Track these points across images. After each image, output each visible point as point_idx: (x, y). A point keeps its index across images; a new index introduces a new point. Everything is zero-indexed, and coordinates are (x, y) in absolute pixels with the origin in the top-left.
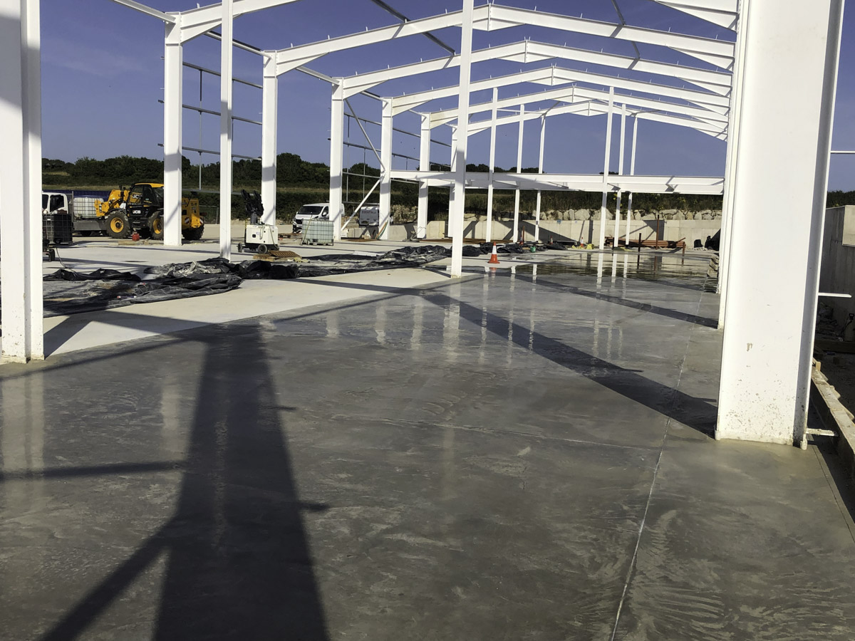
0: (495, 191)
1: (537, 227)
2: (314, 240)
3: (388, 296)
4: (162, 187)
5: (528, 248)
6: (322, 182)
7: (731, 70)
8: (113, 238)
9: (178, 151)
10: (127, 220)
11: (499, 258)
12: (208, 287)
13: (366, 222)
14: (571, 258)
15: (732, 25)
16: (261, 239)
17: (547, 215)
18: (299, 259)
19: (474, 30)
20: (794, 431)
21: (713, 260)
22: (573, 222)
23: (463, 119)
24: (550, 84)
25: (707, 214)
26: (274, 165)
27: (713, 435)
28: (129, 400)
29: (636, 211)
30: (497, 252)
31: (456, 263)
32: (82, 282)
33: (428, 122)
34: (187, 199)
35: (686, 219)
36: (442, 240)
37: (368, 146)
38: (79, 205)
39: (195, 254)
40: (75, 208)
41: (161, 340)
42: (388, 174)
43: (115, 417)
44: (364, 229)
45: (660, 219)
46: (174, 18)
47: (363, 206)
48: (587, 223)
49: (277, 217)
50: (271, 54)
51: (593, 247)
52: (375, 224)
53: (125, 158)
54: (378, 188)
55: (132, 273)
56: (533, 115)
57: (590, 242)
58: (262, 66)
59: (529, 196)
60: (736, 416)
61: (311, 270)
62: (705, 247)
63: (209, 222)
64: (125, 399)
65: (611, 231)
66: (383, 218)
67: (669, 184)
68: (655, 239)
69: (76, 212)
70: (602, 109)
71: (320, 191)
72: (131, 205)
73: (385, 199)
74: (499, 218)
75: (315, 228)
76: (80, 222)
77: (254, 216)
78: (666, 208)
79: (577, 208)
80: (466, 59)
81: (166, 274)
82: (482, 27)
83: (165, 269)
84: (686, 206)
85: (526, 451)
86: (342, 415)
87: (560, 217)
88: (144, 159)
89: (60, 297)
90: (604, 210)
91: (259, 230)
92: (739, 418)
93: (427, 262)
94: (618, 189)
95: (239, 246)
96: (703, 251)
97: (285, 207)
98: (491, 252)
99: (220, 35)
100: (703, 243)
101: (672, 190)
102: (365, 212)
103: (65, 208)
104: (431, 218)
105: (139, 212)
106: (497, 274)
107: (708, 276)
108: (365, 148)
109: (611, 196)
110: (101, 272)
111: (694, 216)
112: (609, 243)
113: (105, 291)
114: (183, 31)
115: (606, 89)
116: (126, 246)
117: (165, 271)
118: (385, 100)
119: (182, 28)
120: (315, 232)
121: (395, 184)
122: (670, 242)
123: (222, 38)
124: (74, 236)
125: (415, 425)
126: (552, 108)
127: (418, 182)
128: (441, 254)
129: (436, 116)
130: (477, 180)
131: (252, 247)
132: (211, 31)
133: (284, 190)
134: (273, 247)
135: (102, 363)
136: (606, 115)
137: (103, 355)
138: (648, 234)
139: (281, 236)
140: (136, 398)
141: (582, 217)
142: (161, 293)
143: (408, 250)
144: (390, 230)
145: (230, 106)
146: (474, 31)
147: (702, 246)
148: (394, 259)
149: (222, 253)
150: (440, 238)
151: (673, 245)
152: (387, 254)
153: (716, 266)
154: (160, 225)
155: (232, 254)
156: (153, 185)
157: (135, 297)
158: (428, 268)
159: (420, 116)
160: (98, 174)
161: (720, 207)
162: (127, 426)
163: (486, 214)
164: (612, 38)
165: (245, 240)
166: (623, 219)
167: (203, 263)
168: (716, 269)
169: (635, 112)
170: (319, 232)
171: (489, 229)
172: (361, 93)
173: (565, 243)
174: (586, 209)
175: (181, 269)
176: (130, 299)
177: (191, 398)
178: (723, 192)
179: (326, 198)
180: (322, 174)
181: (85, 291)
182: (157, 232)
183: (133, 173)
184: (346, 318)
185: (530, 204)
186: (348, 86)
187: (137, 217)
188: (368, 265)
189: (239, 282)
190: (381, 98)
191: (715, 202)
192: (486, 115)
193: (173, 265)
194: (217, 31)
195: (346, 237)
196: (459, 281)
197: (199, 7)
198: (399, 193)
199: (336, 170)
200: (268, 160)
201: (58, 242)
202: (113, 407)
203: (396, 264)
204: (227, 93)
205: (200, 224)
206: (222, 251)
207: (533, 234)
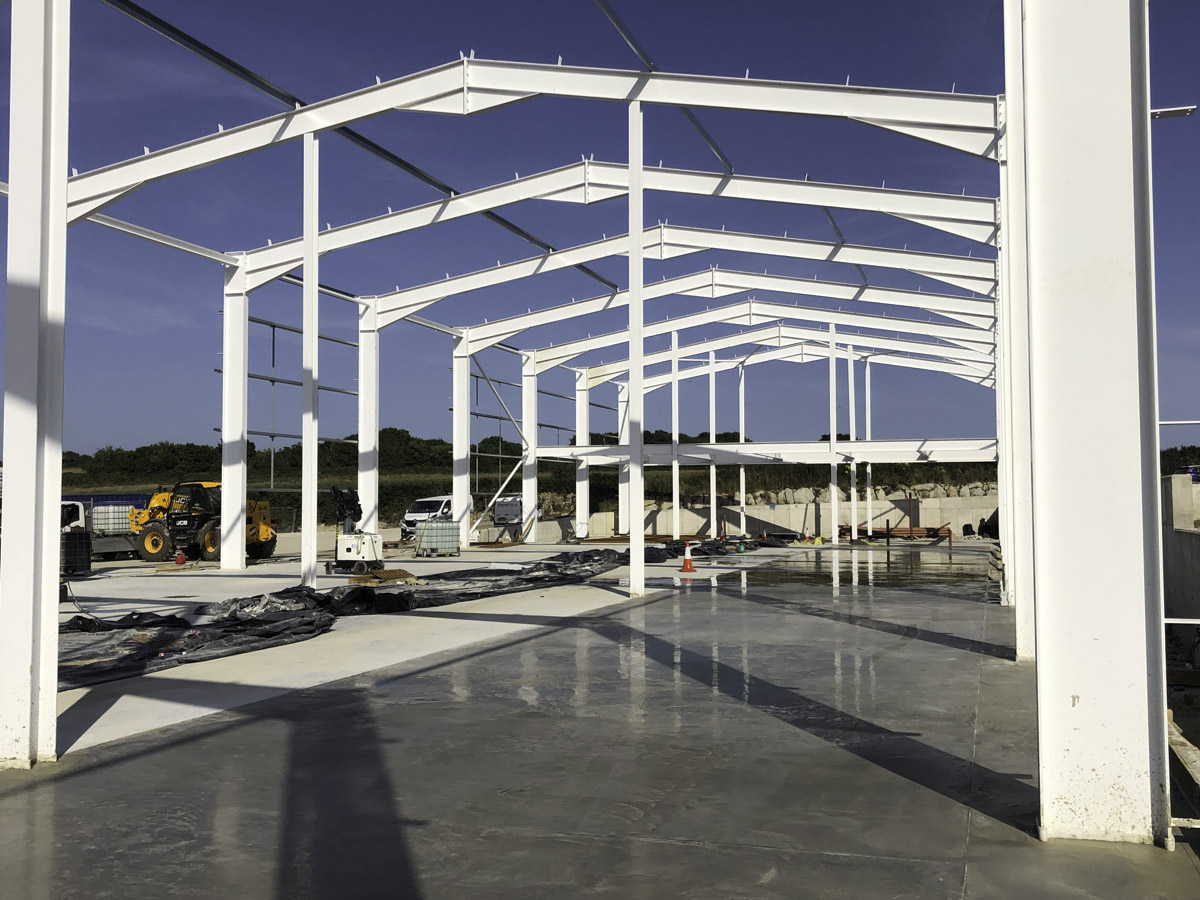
0: (681, 467)
1: (742, 514)
2: (433, 550)
3: (544, 631)
4: (219, 487)
5: (733, 547)
6: (439, 465)
7: (993, 295)
8: (148, 561)
9: (242, 437)
10: (167, 534)
11: (694, 564)
12: (288, 632)
13: (504, 519)
14: (792, 559)
15: (990, 239)
16: (358, 553)
17: (755, 498)
18: (414, 581)
19: (644, 259)
20: (1153, 823)
21: (991, 553)
22: (792, 506)
23: (637, 374)
24: (748, 324)
25: (977, 487)
26: (375, 449)
27: (1036, 833)
28: (184, 820)
29: (878, 487)
30: (692, 555)
31: (636, 574)
32: (107, 633)
33: (585, 380)
34: (253, 502)
35: (948, 496)
36: (611, 540)
37: (506, 416)
38: (100, 516)
39: (265, 583)
40: (95, 522)
41: (227, 719)
42: (532, 452)
43: (165, 850)
44: (502, 529)
45: (913, 497)
46: (238, 260)
47: (499, 497)
48: (812, 507)
49: (380, 519)
50: (368, 301)
51: (824, 541)
52: (516, 521)
53: (164, 446)
54: (520, 470)
55: (178, 616)
56: (728, 365)
57: (818, 534)
58: (357, 317)
59: (728, 473)
60: (1066, 803)
61: (431, 596)
62: (979, 534)
63: (283, 530)
64: (178, 819)
65: (845, 517)
66: (528, 513)
67: (922, 450)
68: (908, 526)
69: (95, 527)
70: (822, 352)
71: (438, 477)
72: (175, 514)
73: (530, 486)
74: (689, 505)
75: (434, 533)
76: (101, 540)
77: (348, 521)
78: (920, 482)
79: (796, 486)
80: (635, 295)
81: (226, 615)
82: (654, 254)
83: (225, 606)
84: (947, 479)
85: (770, 875)
86: (493, 830)
87: (774, 501)
88: (191, 446)
89: (77, 659)
90: (834, 489)
91: (355, 542)
92: (1070, 806)
93: (594, 574)
94: (851, 459)
95: (328, 565)
96: (977, 541)
97: (391, 505)
98: (684, 554)
99: (302, 280)
100: (976, 529)
101: (926, 457)
102: (502, 504)
103: (81, 523)
104: (594, 508)
105: (185, 523)
106: (694, 588)
107: (990, 579)
108: (501, 419)
109: (843, 469)
110: (135, 617)
111: (959, 492)
112: (844, 534)
113: (140, 647)
114: (248, 276)
115: (825, 327)
116: (166, 573)
117: (225, 610)
118: (525, 354)
119: (248, 273)
120: (434, 539)
121: (543, 464)
122: (929, 530)
123: (304, 283)
124: (93, 561)
125: (604, 842)
126: (752, 354)
127: (574, 460)
128: (613, 562)
129: (595, 371)
130: (657, 454)
131: (346, 566)
132: (288, 274)
133: (388, 478)
134: (375, 565)
135: (141, 761)
136: (827, 360)
137: (141, 749)
138: (897, 519)
139: (385, 546)
140: (194, 817)
141: (803, 499)
142: (221, 646)
143: (566, 557)
144: (538, 529)
145: (315, 375)
146: (646, 261)
147: (974, 533)
148: (547, 573)
149: (305, 577)
150: (609, 537)
151: (933, 533)
152: (538, 566)
153: (999, 562)
154: (216, 540)
155: (318, 577)
156: (206, 485)
157: (184, 653)
158: (595, 584)
159: (574, 372)
160: (125, 469)
161: (994, 477)
162: (183, 864)
163: (671, 500)
164: (829, 261)
165: (336, 558)
166: (862, 500)
167: (277, 595)
168: (1000, 567)
169: (865, 354)
170: (439, 539)
171: (677, 521)
172: (493, 346)
173: (783, 537)
174: (809, 487)
175: (248, 606)
176: (176, 656)
177: (274, 813)
178: (997, 457)
179: (448, 489)
180: (440, 455)
181: (113, 647)
182: (211, 550)
183: (174, 465)
184: (486, 670)
185: (730, 484)
186: (474, 339)
187: (182, 530)
188: (511, 584)
189: (332, 621)
190: (520, 352)
191: (987, 472)
192: (665, 367)
193: (236, 601)
194: (297, 274)
195: (476, 541)
196: (643, 602)
197: (270, 244)
198: (548, 475)
199: (461, 451)
200: (368, 442)
201: (70, 572)
202: (161, 834)
203: (551, 579)
204: (311, 358)
205: (271, 536)
206: (305, 574)
207: (738, 525)
